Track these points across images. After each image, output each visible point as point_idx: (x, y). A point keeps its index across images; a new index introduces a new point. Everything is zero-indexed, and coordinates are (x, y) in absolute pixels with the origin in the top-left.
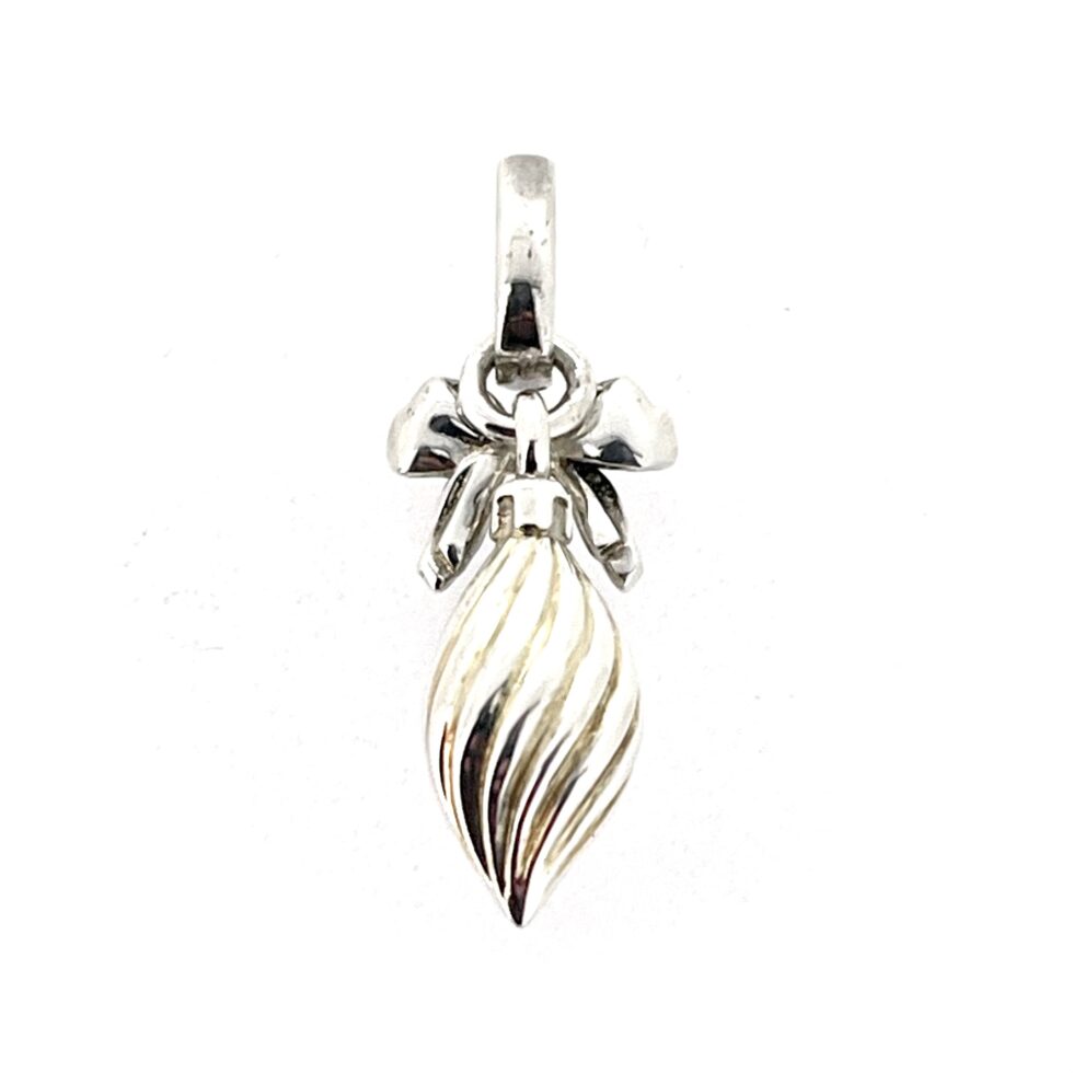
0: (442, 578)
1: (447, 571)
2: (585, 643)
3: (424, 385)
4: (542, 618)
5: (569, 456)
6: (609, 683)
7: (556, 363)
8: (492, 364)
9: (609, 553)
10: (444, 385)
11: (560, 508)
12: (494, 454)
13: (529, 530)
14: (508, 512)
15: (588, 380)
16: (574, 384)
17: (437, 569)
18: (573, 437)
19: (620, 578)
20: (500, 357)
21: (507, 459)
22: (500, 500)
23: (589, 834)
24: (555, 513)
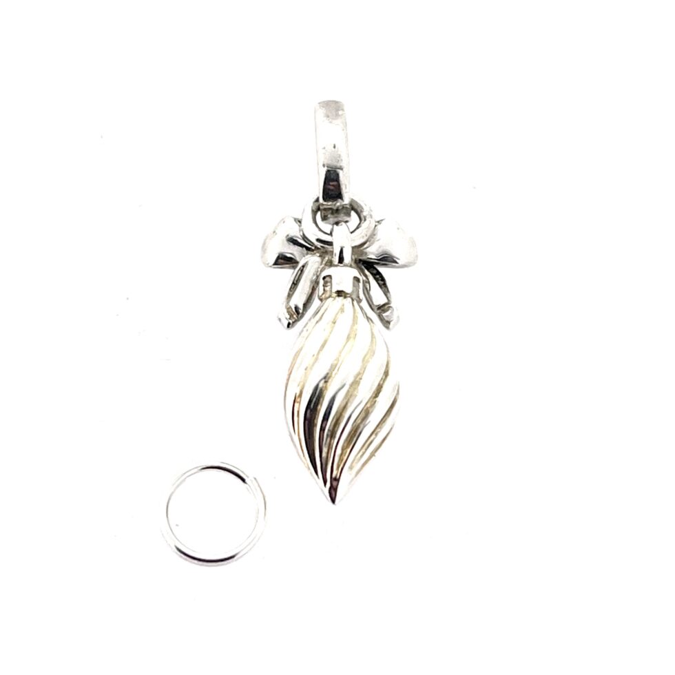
0: (291, 321)
1: (294, 318)
2: (372, 352)
3: (283, 219)
4: (348, 338)
5: (361, 258)
6: (385, 372)
7: (353, 209)
8: (319, 209)
9: (382, 309)
10: (293, 220)
11: (356, 283)
12: (320, 256)
13: (340, 293)
14: (329, 284)
15: (371, 216)
16: (363, 219)
17: (288, 317)
18: (362, 248)
19: (386, 323)
20: (323, 205)
21: (327, 258)
22: (324, 278)
23: (373, 455)
24: (354, 286)
